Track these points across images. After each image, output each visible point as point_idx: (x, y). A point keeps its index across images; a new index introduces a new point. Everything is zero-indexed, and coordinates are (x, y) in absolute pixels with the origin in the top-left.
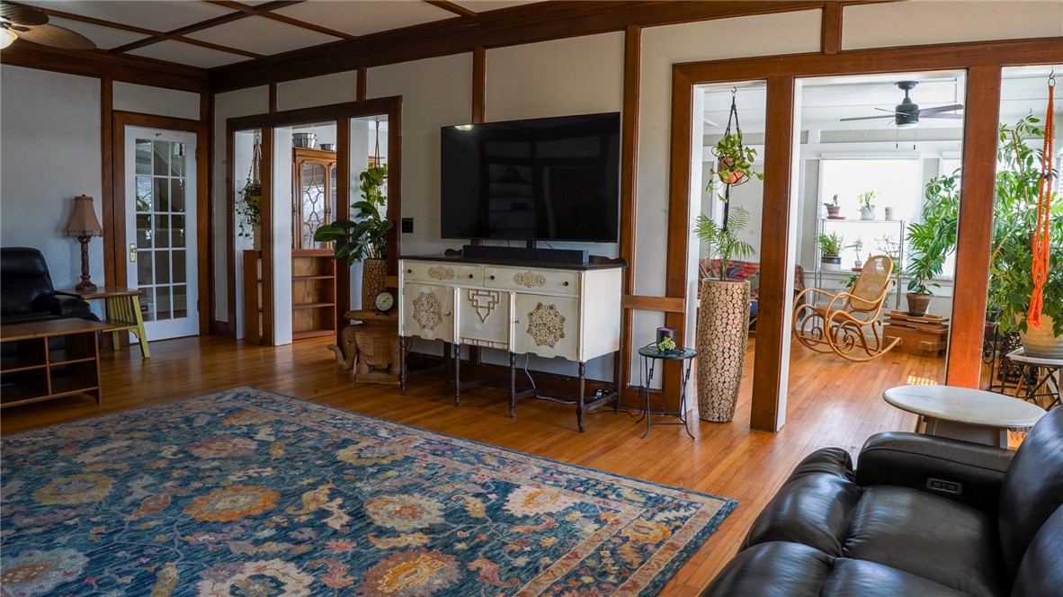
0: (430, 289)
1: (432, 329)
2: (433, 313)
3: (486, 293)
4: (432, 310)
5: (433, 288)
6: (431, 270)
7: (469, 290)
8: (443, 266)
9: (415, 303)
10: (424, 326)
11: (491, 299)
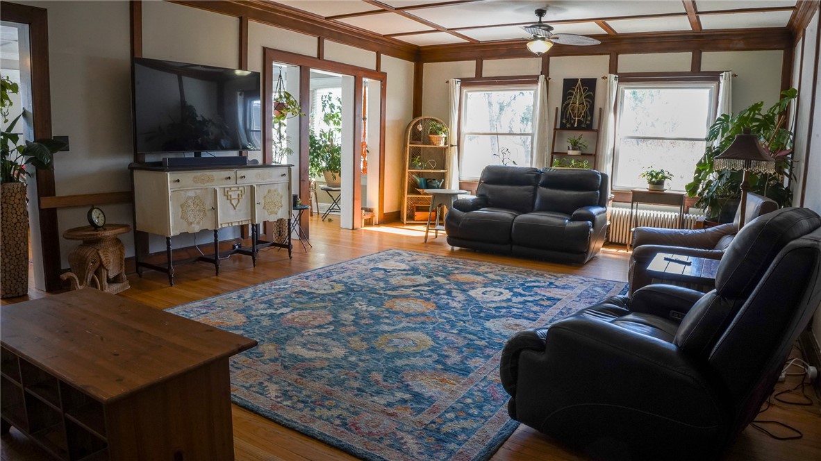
0: (195, 192)
1: (198, 223)
2: (199, 210)
3: (236, 189)
4: (197, 208)
5: (198, 191)
6: (195, 177)
7: (224, 188)
8: (206, 173)
9: (182, 206)
10: (191, 223)
11: (239, 192)
